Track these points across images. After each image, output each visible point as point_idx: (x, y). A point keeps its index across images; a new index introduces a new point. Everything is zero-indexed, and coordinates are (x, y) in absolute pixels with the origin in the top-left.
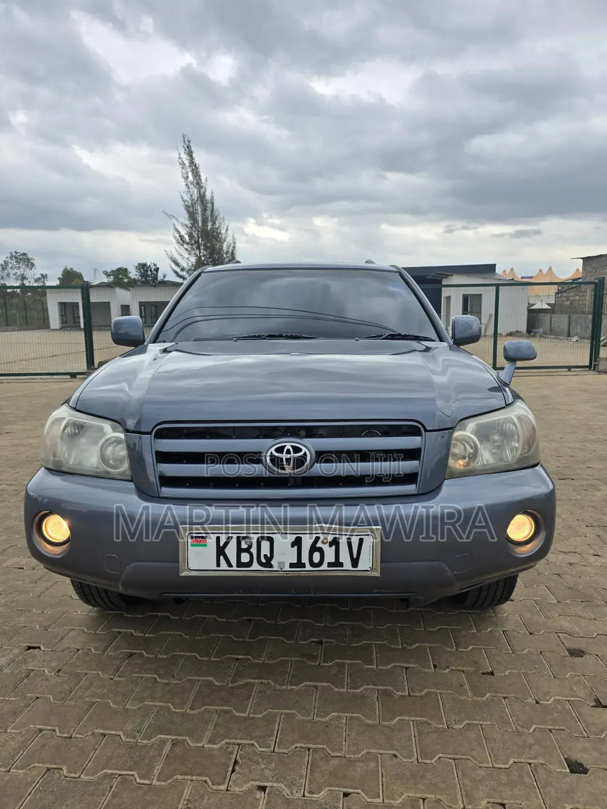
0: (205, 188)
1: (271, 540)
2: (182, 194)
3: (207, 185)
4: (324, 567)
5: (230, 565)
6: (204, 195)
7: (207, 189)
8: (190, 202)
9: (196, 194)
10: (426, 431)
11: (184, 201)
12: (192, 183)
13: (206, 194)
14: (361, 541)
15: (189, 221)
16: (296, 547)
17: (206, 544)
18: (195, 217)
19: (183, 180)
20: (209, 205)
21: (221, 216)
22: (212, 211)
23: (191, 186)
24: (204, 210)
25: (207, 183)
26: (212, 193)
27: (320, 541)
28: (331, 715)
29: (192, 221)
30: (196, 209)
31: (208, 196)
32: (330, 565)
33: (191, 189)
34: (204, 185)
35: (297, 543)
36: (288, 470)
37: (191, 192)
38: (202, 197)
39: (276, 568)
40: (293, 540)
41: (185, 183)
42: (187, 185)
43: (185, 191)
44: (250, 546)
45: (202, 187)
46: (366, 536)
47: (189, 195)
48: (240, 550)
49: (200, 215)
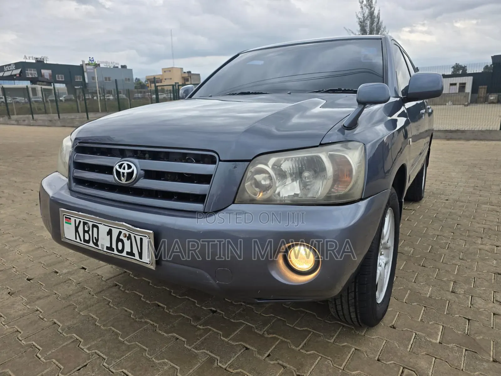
0: (374, 8)
1: (97, 227)
2: (357, 13)
3: (376, 6)
4: (124, 254)
5: (81, 240)
6: (373, 13)
7: (375, 9)
8: (363, 19)
9: (367, 13)
10: (220, 160)
11: (359, 19)
12: (365, 5)
13: (375, 12)
14: (141, 239)
15: (361, 32)
16: (109, 235)
17: (71, 223)
18: (365, 29)
19: (359, 4)
20: (376, 20)
21: (383, 27)
22: (378, 23)
23: (365, 8)
24: (372, 23)
25: (376, 4)
26: (379, 10)
27: (122, 235)
28: (163, 360)
29: (363, 32)
30: (366, 24)
31: (376, 13)
32: (128, 253)
33: (364, 10)
34: (373, 6)
35: (110, 233)
36: (124, 181)
37: (364, 12)
38: (371, 14)
39: (100, 248)
40: (108, 231)
41: (361, 6)
42: (362, 7)
43: (360, 12)
44: (89, 230)
45: (372, 8)
46: (144, 237)
47: (362, 14)
48: (85, 232)
49: (368, 27)
